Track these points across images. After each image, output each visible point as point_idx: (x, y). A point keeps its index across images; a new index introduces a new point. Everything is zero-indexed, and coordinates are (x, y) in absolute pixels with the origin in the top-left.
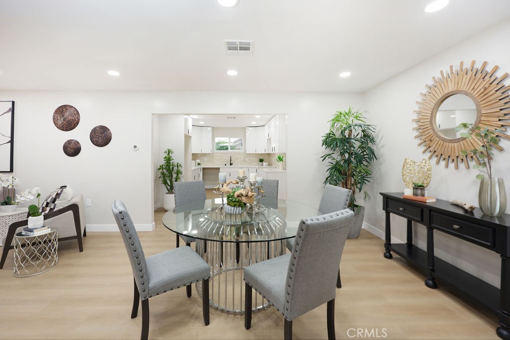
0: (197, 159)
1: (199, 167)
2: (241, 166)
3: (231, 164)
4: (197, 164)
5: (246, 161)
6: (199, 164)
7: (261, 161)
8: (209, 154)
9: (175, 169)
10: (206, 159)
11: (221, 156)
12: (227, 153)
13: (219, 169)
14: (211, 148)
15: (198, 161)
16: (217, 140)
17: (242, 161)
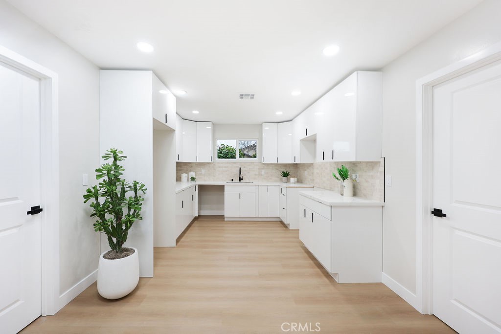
0: (191, 171)
1: (193, 183)
2: (256, 183)
3: (240, 179)
4: (190, 180)
5: (261, 175)
6: (193, 179)
7: (286, 175)
8: (208, 163)
9: (130, 194)
10: (203, 171)
11: (225, 167)
12: (235, 163)
13: (223, 186)
14: (211, 154)
15: (192, 174)
16: (220, 143)
17: (256, 175)
